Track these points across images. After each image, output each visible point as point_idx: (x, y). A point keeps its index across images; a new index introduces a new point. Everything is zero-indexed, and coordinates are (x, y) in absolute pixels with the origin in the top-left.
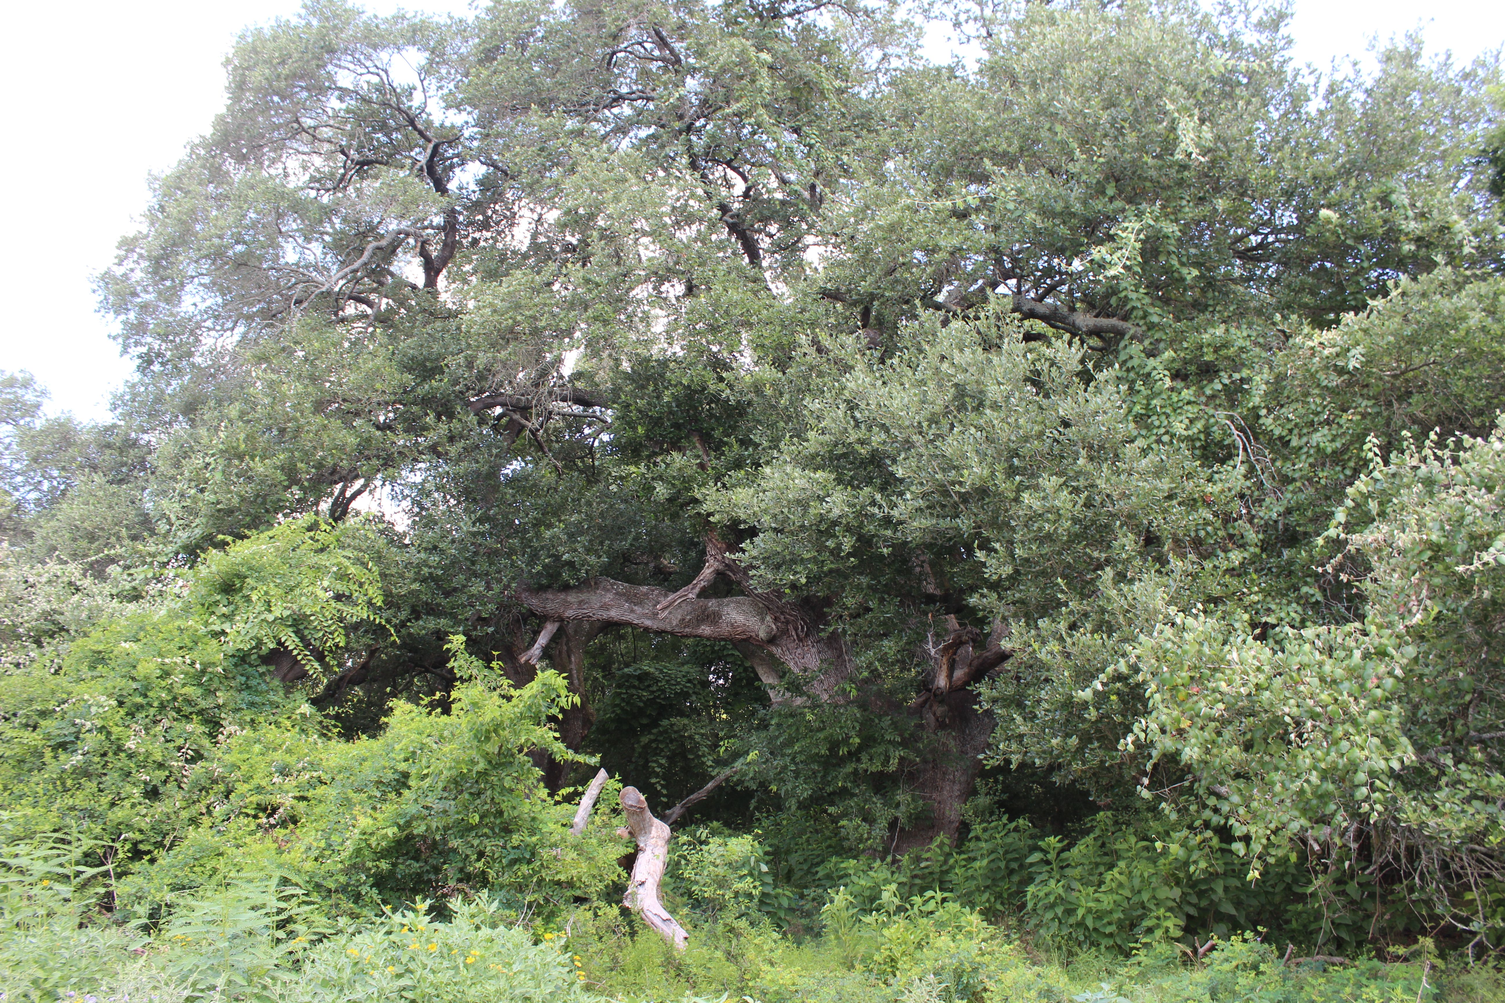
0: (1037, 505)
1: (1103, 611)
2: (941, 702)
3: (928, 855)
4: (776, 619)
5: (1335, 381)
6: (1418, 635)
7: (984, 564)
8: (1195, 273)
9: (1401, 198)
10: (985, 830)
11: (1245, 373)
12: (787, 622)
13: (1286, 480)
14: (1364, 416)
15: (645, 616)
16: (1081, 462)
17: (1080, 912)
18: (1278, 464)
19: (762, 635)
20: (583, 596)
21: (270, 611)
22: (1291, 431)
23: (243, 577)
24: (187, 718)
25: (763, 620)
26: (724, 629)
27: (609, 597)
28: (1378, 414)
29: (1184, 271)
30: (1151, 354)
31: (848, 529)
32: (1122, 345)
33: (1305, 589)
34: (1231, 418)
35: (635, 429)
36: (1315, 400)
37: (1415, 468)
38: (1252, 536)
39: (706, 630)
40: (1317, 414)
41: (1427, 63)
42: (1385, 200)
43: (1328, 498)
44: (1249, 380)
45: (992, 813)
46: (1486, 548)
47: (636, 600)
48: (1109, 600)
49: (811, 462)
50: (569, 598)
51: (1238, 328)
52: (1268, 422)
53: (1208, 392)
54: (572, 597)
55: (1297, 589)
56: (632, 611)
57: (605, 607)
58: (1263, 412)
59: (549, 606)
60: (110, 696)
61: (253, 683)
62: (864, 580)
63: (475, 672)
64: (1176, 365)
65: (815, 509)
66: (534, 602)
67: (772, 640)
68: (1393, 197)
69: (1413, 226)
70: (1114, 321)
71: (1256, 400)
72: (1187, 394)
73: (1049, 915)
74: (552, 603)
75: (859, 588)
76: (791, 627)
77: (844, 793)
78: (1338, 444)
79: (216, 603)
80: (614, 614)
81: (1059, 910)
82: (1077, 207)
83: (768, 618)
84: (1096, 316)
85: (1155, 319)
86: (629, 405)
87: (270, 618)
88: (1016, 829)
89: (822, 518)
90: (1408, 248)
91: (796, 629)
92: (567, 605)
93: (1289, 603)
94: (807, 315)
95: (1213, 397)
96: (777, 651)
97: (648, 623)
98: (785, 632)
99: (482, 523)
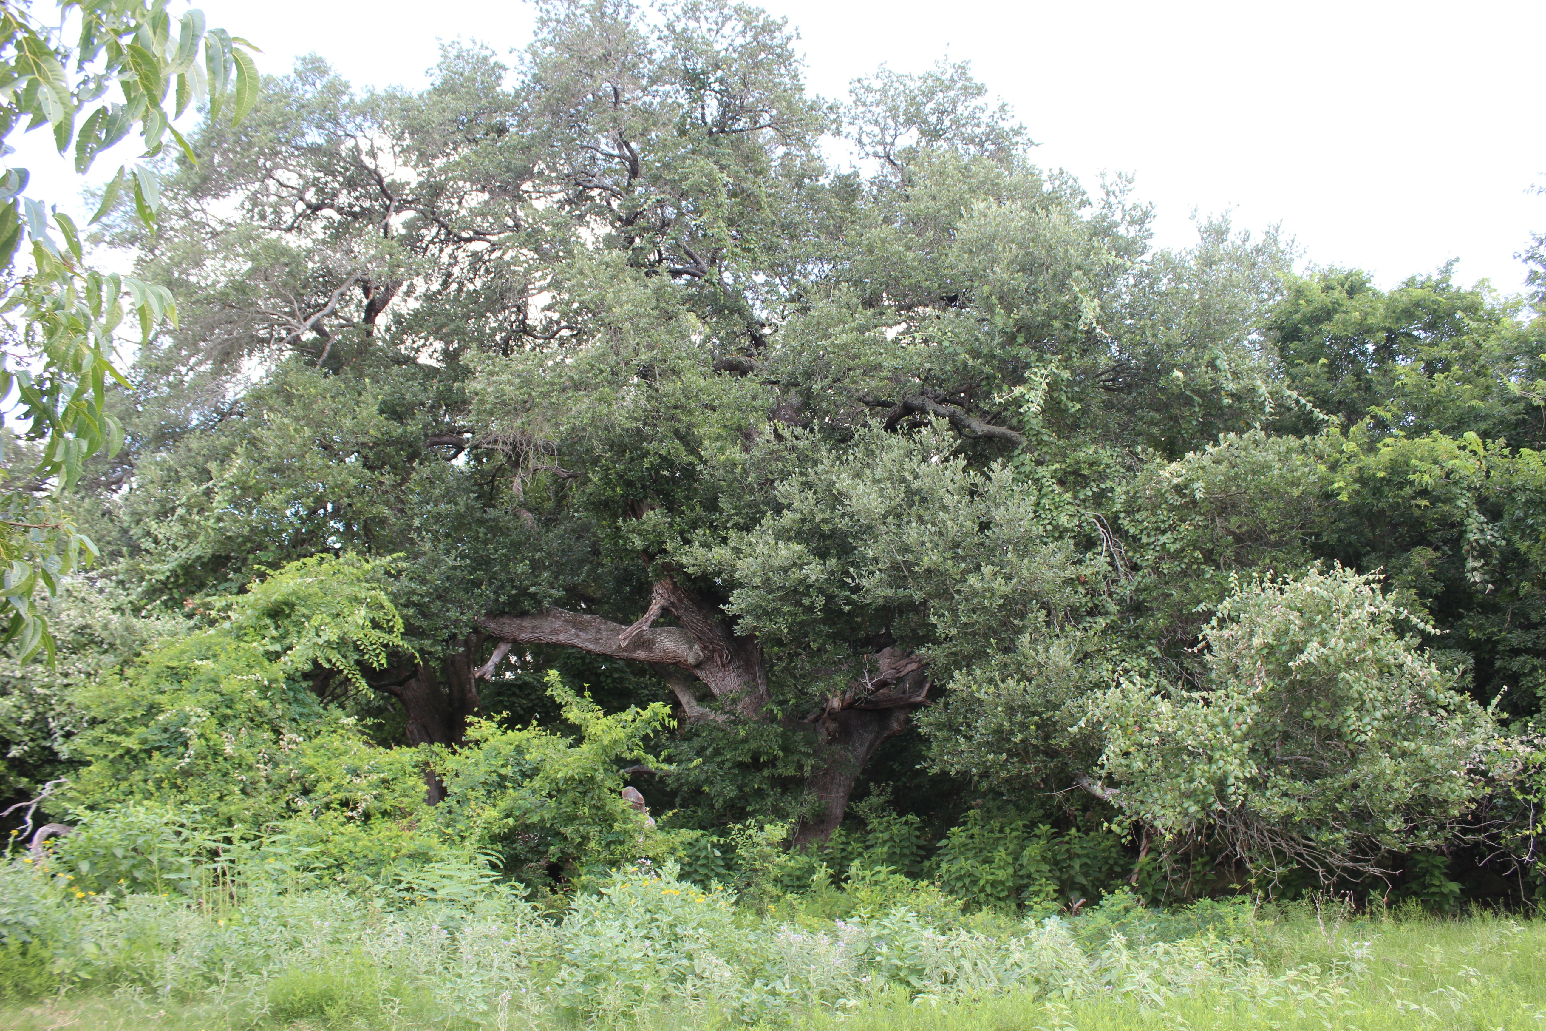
0: (978, 585)
1: (1020, 664)
2: (834, 720)
3: (831, 844)
4: (705, 648)
5: (1178, 501)
6: (1259, 699)
7: (935, 626)
8: (1078, 406)
9: (1223, 364)
10: (880, 824)
11: (1109, 484)
12: (714, 651)
13: (1135, 568)
14: (1197, 527)
15: (589, 640)
16: (1009, 555)
17: (982, 882)
18: (1130, 554)
19: (691, 660)
20: (536, 622)
21: (320, 637)
22: (1141, 531)
23: (291, 606)
24: (259, 726)
25: (691, 648)
26: (657, 654)
27: (558, 624)
28: (1206, 527)
29: (1070, 404)
30: (1039, 463)
31: (821, 591)
32: (1016, 452)
33: (1149, 648)
34: (1098, 518)
35: (614, 490)
36: (1163, 514)
37: (1258, 595)
38: (1113, 608)
39: (641, 654)
40: (1163, 522)
41: (1233, 238)
42: (1212, 365)
43: (1167, 583)
44: (1112, 490)
45: (883, 810)
46: (1302, 652)
47: (581, 627)
48: (1025, 657)
49: (782, 535)
50: (524, 624)
51: (1104, 448)
52: (1125, 523)
53: (1082, 497)
54: (527, 623)
55: (1143, 647)
56: (578, 636)
57: (555, 632)
58: (1122, 515)
59: (506, 629)
60: (204, 707)
61: (301, 696)
62: (826, 629)
63: (570, 699)
64: (1059, 475)
65: (795, 575)
66: (492, 626)
67: (699, 665)
68: (1218, 362)
69: (1231, 386)
70: (1003, 430)
71: (1118, 507)
72: (1068, 496)
73: (960, 884)
74: (509, 627)
75: (818, 634)
76: (716, 655)
77: (759, 793)
78: (1178, 546)
79: (266, 627)
80: (562, 638)
81: (967, 881)
82: (998, 352)
83: (697, 646)
84: (989, 423)
85: (1045, 438)
86: (608, 469)
87: (320, 641)
88: (906, 823)
89: (801, 581)
90: (1227, 401)
91: (721, 657)
92: (522, 629)
93: (1138, 657)
94: (760, 402)
95: (1084, 501)
96: (701, 674)
97: (591, 647)
98: (710, 659)
99: (462, 558)
